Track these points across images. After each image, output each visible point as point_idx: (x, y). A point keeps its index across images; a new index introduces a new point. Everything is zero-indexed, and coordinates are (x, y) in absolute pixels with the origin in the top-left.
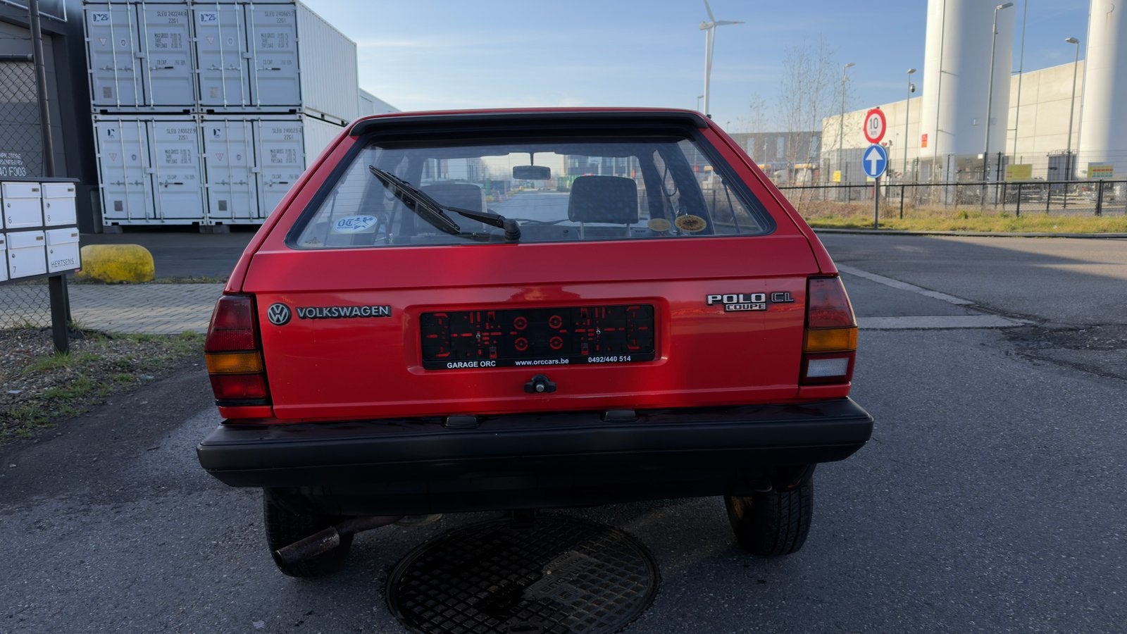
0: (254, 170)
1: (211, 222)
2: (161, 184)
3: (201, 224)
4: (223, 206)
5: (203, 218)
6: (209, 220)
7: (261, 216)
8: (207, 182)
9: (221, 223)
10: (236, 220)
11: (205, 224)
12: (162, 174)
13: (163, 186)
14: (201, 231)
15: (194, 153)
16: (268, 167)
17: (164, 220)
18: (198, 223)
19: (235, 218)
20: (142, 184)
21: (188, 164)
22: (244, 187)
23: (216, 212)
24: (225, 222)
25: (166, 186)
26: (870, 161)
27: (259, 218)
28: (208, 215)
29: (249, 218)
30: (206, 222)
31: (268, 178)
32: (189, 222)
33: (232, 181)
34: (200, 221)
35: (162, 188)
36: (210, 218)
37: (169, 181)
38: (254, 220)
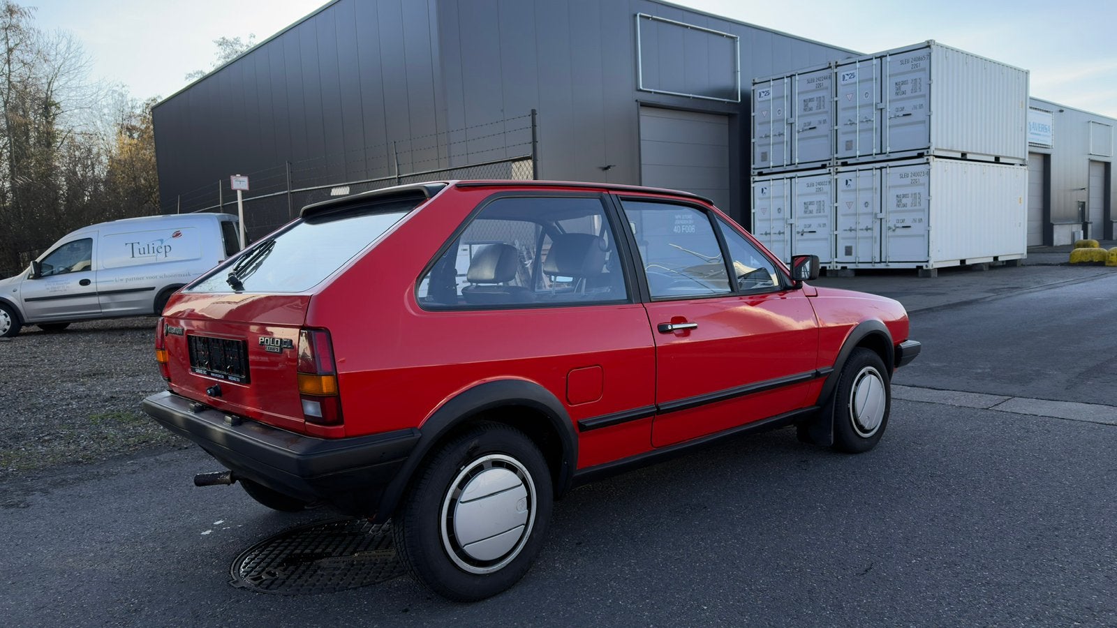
0: (880, 216)
1: (837, 267)
2: (798, 233)
3: (828, 268)
4: (848, 251)
5: (830, 263)
6: (835, 264)
7: (883, 260)
8: (836, 230)
9: (845, 268)
10: (859, 264)
11: (832, 268)
12: (799, 225)
13: (800, 234)
14: (828, 274)
15: (827, 204)
16: (895, 212)
18: (826, 267)
19: (859, 263)
20: (783, 233)
21: (822, 214)
22: (869, 233)
23: (842, 257)
24: (850, 266)
25: (802, 235)
27: (881, 262)
28: (835, 260)
29: (871, 263)
30: (832, 266)
31: (891, 224)
33: (859, 227)
34: (827, 265)
35: (799, 237)
36: (837, 262)
37: (805, 230)
38: (876, 264)
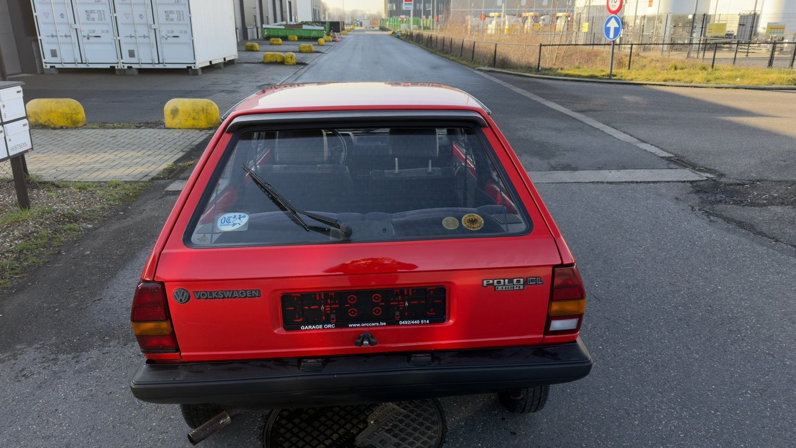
0: (154, 27)
1: (124, 66)
2: (84, 36)
3: (116, 68)
4: (132, 54)
5: (118, 63)
6: (122, 65)
7: (161, 61)
8: (118, 36)
9: (131, 67)
10: (142, 65)
11: (119, 67)
12: (85, 30)
13: (86, 38)
14: (117, 73)
15: (107, 14)
16: (163, 24)
17: (89, 65)
18: (114, 67)
19: (142, 64)
20: (70, 36)
21: (103, 21)
22: (147, 40)
23: (127, 58)
24: (134, 66)
25: (88, 38)
26: (609, 28)
27: (159, 63)
28: (122, 61)
29: (152, 64)
30: (120, 66)
31: (164, 34)
32: (108, 66)
33: (138, 34)
34: (116, 65)
35: (85, 40)
36: (123, 63)
37: (90, 35)
38: (156, 65)
